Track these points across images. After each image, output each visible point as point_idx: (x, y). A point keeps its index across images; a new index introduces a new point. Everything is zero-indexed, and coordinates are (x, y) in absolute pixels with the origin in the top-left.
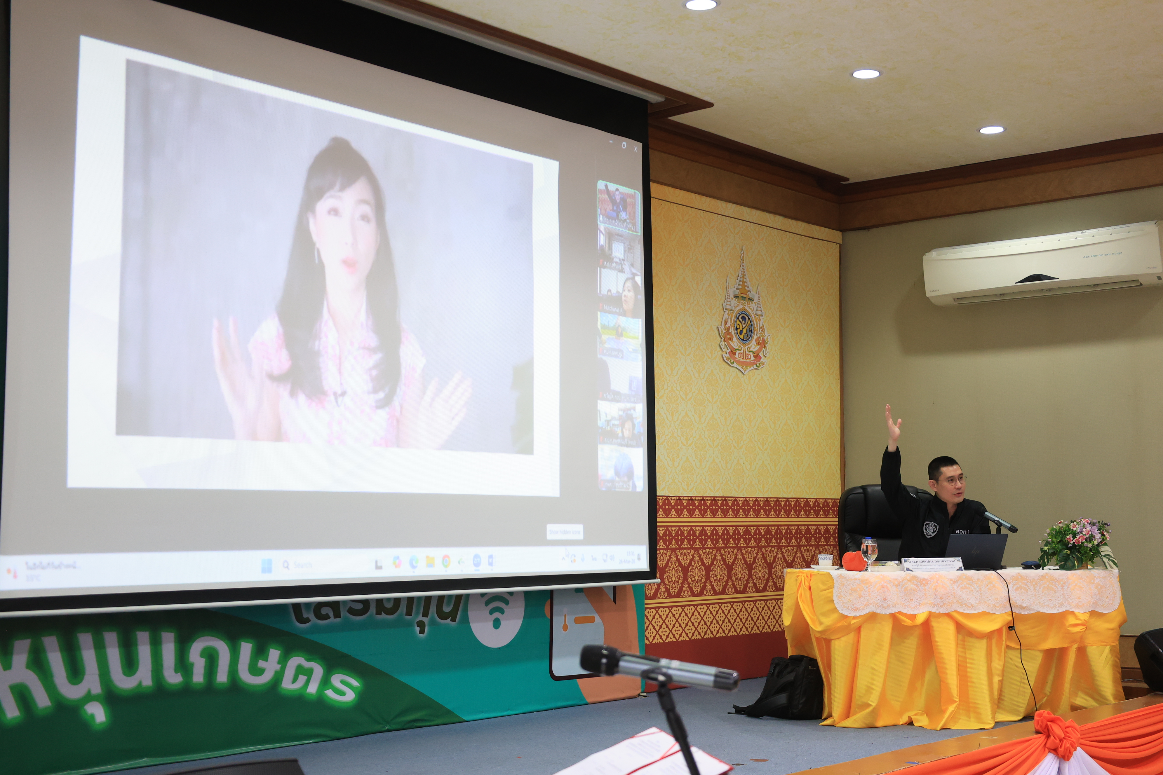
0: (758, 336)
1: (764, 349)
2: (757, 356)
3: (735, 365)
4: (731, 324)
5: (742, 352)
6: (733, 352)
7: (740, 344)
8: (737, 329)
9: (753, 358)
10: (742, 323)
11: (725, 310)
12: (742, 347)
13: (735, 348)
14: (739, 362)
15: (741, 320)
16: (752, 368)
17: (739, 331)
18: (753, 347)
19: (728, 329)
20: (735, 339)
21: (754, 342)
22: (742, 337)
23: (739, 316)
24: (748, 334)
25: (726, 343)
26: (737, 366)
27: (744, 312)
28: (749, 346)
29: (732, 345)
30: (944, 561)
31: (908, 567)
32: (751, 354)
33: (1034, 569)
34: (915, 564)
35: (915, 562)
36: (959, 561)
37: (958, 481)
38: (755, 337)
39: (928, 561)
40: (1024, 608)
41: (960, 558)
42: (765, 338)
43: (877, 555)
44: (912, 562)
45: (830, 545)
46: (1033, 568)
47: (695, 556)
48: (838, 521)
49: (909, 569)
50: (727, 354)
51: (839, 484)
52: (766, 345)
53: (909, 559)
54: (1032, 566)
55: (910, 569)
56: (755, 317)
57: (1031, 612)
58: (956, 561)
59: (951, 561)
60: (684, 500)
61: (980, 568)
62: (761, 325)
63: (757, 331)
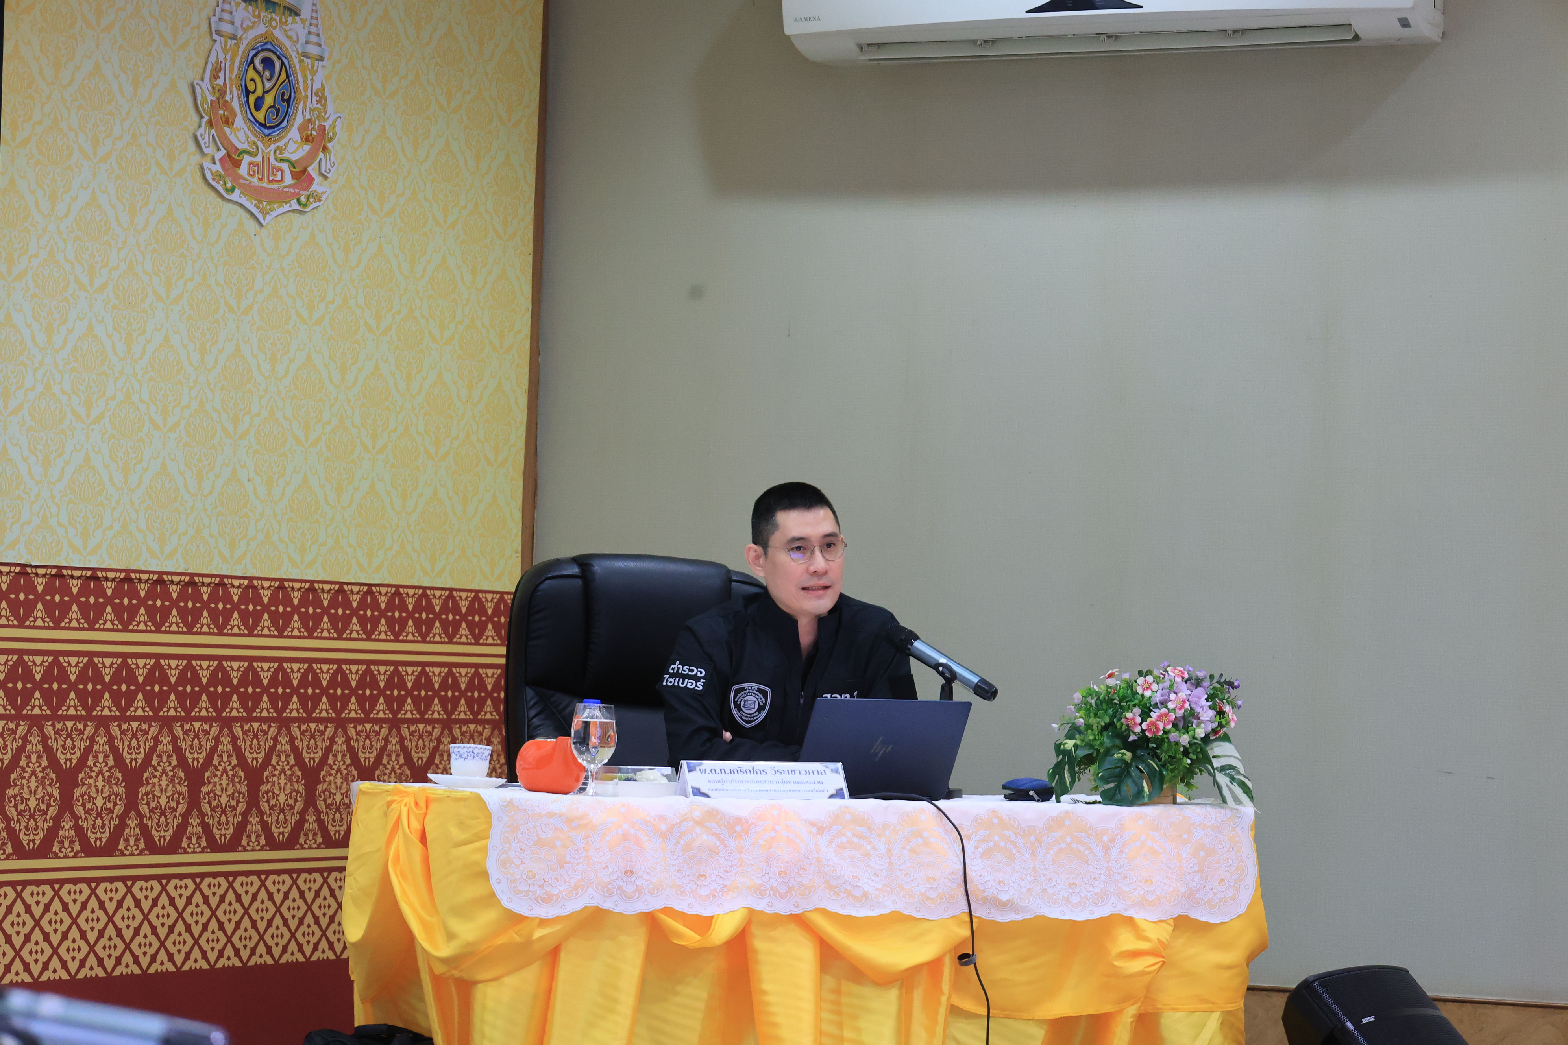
0: (308, 117)
1: (321, 155)
2: (301, 175)
3: (235, 196)
4: (230, 78)
5: (259, 159)
6: (232, 160)
7: (253, 138)
8: (248, 93)
9: (288, 180)
10: (261, 77)
11: (215, 37)
12: (260, 144)
13: (240, 146)
14: (249, 190)
15: (260, 67)
16: (287, 208)
17: (252, 98)
18: (292, 147)
19: (222, 92)
20: (239, 121)
21: (294, 134)
22: (260, 116)
23: (255, 55)
24: (278, 111)
25: (213, 132)
26: (244, 201)
27: (269, 46)
28: (280, 144)
29: (233, 139)
30: (797, 772)
31: (696, 785)
32: (285, 166)
33: (1034, 800)
34: (718, 777)
35: (718, 771)
36: (837, 772)
37: (818, 553)
38: (299, 120)
39: (753, 771)
40: (1002, 906)
41: (839, 765)
42: (327, 124)
43: (612, 750)
44: (708, 771)
45: (483, 722)
46: (1031, 799)
47: (97, 739)
48: (507, 656)
49: (698, 790)
50: (215, 163)
51: (517, 552)
52: (329, 145)
53: (701, 764)
54: (1031, 793)
55: (703, 790)
56: (301, 61)
57: (1019, 917)
58: (828, 771)
59: (816, 773)
60: (72, 577)
61: (889, 794)
62: (317, 86)
63: (305, 103)
